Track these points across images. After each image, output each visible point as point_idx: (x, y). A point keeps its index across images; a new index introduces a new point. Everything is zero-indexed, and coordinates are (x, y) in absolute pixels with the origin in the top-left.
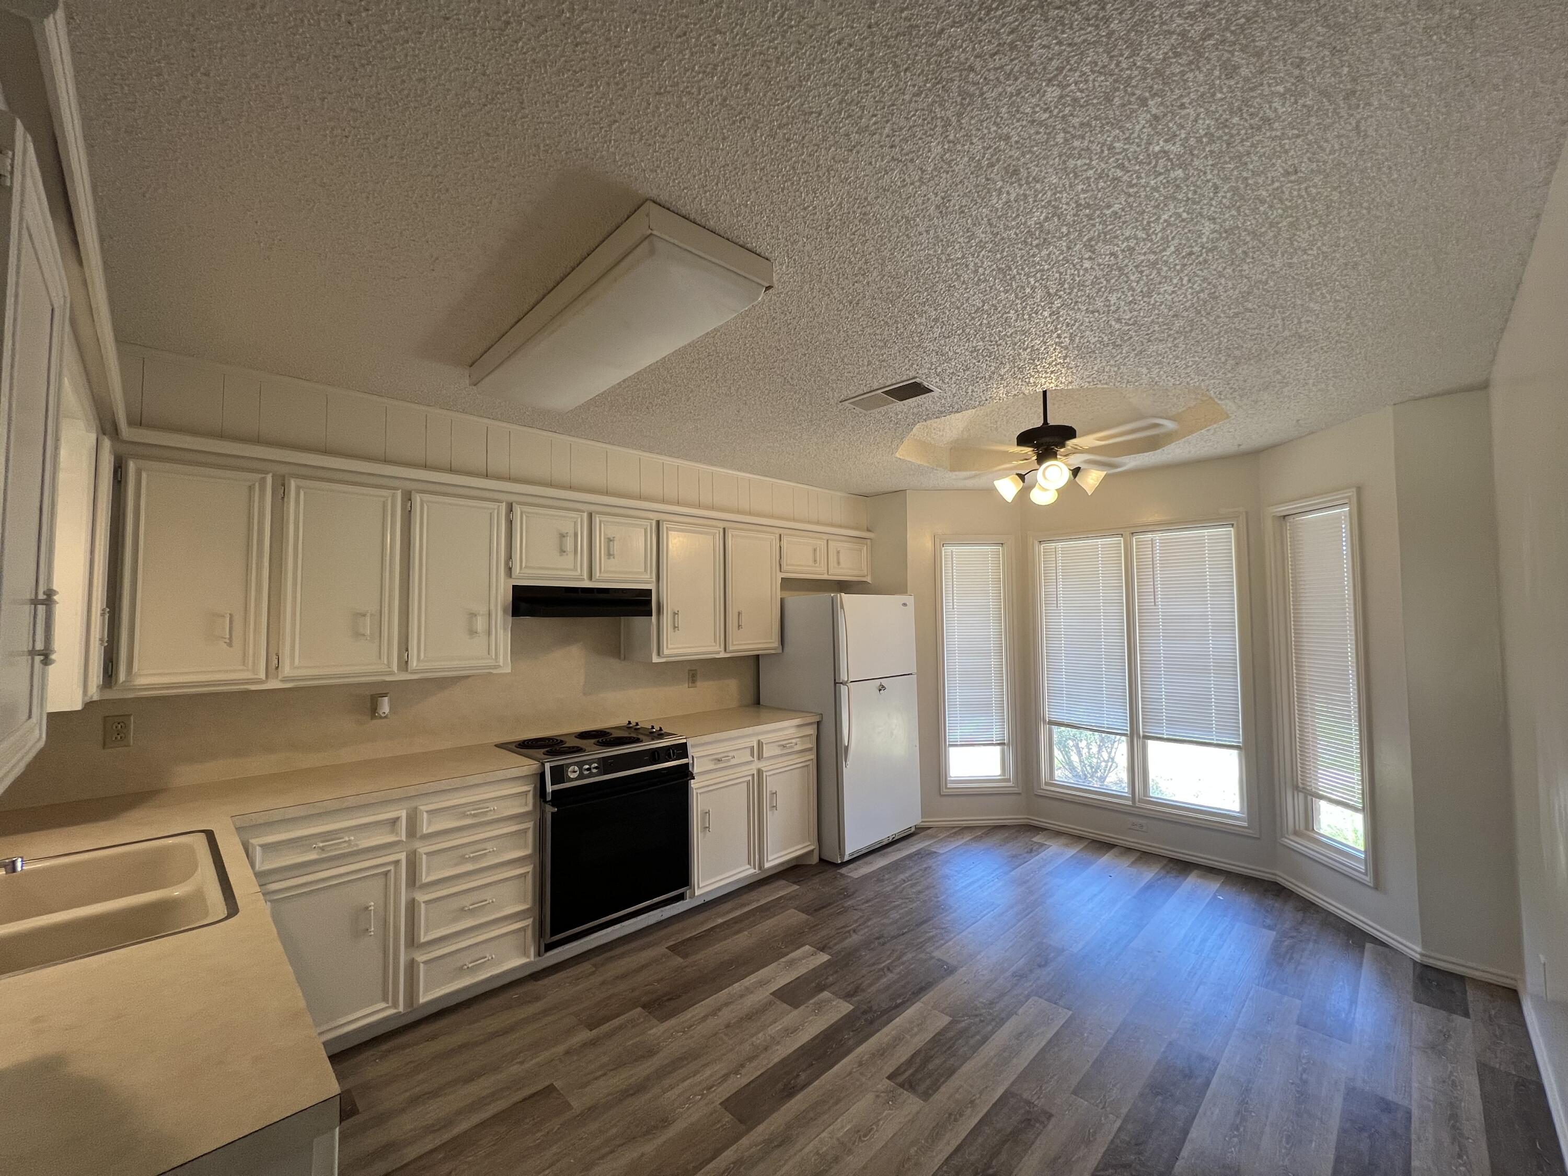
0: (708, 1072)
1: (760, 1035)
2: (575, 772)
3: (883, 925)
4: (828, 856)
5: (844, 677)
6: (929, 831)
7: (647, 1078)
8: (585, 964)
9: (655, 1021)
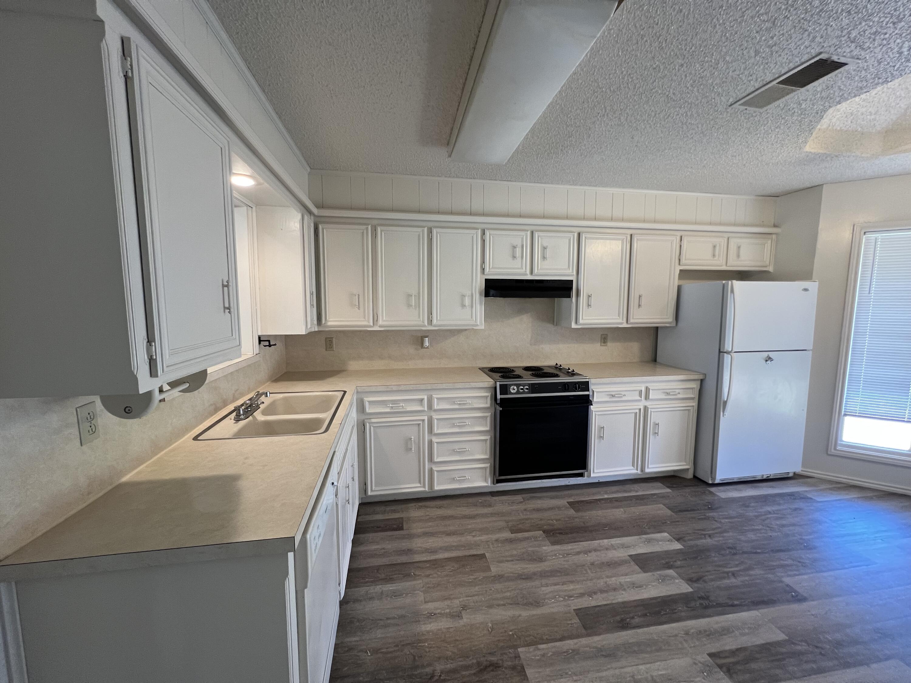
0: (572, 587)
1: (613, 579)
2: (514, 389)
3: (739, 540)
4: (700, 475)
5: (728, 347)
6: (809, 480)
7: (534, 574)
8: (520, 496)
9: (547, 542)
